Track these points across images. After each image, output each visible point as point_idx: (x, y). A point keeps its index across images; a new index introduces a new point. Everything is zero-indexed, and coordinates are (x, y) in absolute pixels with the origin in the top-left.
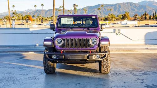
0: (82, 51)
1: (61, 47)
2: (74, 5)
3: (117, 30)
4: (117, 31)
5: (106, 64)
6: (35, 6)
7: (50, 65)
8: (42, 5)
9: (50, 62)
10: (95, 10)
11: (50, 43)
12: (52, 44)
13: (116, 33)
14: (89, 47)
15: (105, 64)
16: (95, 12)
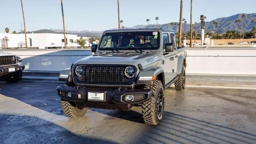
2: (202, 16)
6: (148, 20)
8: (157, 18)
10: (230, 23)
16: (230, 25)
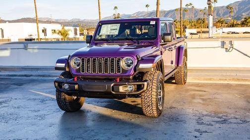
0: (110, 78)
1: (78, 71)
3: (227, 43)
4: (228, 45)
5: (148, 101)
6: (147, 6)
7: (65, 99)
9: (65, 95)
11: (63, 65)
12: (65, 66)
13: (226, 49)
14: (120, 72)
15: (146, 100)
